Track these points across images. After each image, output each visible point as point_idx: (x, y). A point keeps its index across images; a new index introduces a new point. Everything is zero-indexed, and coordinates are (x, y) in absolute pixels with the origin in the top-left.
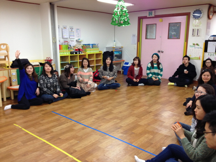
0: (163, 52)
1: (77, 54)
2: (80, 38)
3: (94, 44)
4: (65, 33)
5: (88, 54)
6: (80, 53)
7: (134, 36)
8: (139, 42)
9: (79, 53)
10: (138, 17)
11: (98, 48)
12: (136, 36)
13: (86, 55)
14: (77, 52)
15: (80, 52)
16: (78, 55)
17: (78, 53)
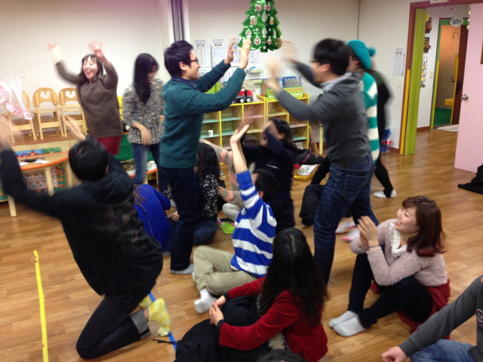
0: (467, 99)
1: (239, 102)
2: (255, 65)
3: (291, 78)
4: (218, 56)
5: (269, 103)
6: (248, 100)
7: (398, 53)
8: (408, 71)
9: (246, 102)
10: (411, 4)
11: (299, 88)
12: (403, 54)
13: (263, 104)
14: (240, 99)
15: (247, 98)
16: (243, 104)
17: (242, 101)
